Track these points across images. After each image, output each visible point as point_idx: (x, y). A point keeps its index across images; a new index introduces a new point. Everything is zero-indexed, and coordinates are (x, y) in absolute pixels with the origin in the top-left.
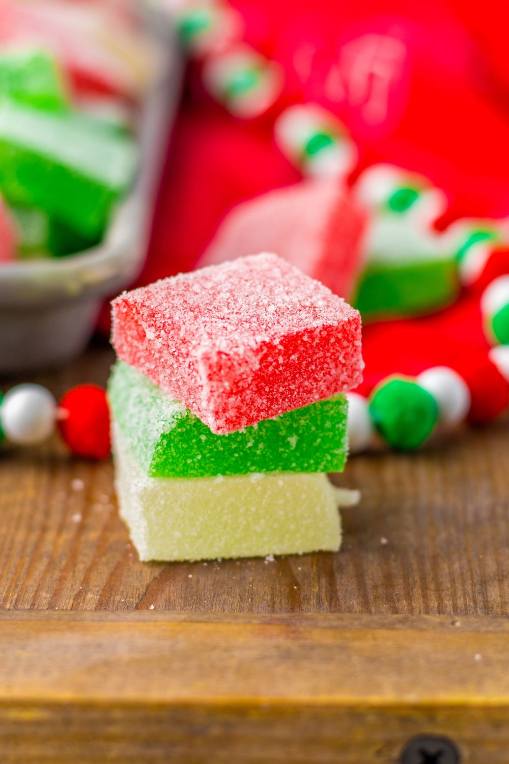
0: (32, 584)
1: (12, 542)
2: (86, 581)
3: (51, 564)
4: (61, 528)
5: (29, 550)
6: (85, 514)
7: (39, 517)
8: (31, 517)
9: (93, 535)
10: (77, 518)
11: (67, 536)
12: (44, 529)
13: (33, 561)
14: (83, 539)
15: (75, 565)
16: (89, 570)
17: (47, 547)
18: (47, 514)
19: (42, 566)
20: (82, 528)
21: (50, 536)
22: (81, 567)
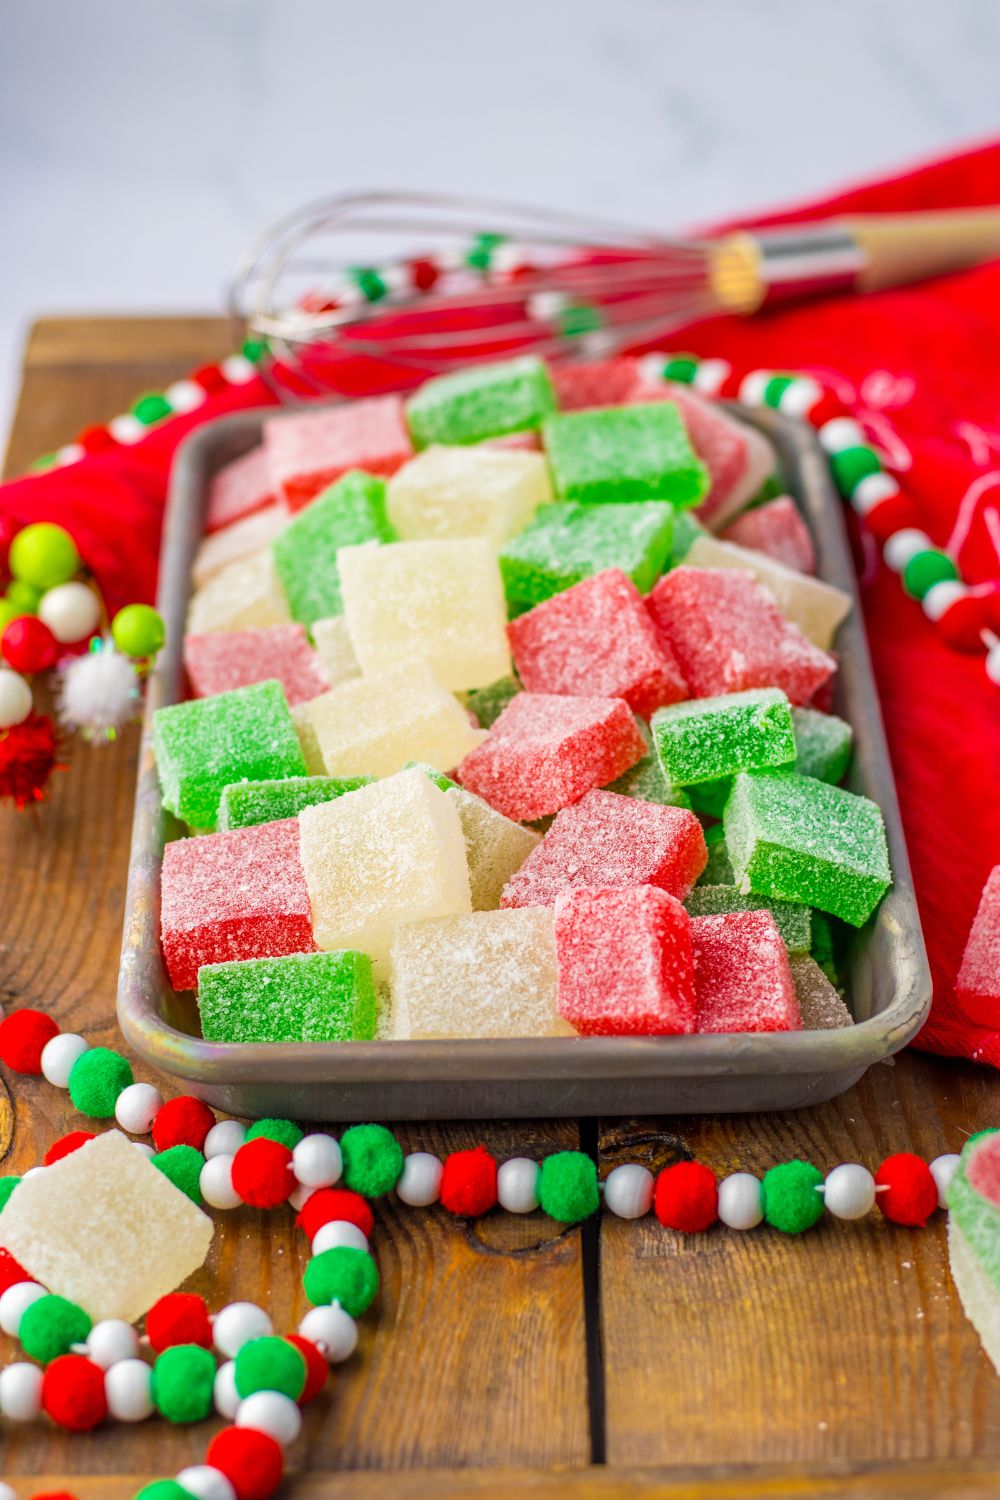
0: (903, 1409)
1: (867, 1351)
2: (954, 1405)
3: (914, 1382)
4: (910, 1329)
5: (887, 1363)
6: (925, 1310)
7: (882, 1316)
8: (874, 1314)
9: (942, 1339)
10: (920, 1315)
11: (918, 1340)
12: (894, 1332)
13: (895, 1382)
14: (933, 1344)
15: (937, 1382)
16: (952, 1388)
17: (903, 1359)
18: (888, 1308)
19: (905, 1385)
20: (929, 1329)
21: (902, 1341)
22: (943, 1384)
